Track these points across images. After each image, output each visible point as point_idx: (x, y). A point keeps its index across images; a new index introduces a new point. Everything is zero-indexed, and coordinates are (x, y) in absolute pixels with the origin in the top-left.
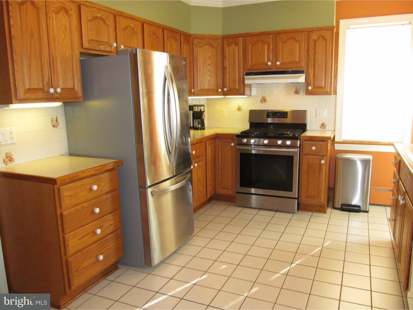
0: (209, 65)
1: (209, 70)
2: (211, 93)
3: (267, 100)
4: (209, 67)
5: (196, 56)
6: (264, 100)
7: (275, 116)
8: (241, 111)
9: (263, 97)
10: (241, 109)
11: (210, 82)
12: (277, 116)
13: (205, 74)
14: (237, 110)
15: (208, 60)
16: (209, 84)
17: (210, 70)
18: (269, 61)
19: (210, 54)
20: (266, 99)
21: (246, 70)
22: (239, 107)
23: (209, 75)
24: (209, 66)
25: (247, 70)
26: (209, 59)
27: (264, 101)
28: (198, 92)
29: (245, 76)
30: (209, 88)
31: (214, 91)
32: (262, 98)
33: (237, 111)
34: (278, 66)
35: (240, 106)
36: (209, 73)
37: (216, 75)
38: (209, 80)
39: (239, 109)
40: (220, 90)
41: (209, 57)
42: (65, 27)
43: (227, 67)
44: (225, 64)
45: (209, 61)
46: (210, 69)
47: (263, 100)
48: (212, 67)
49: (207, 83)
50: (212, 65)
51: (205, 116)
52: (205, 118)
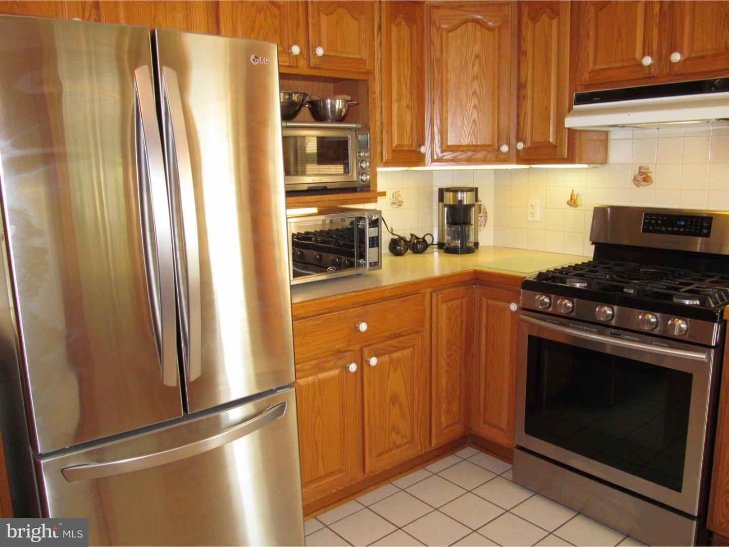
0: (475, 78)
1: (475, 93)
2: (480, 155)
3: (653, 176)
4: (475, 85)
5: (438, 55)
6: (643, 177)
7: (670, 229)
8: (578, 208)
9: (640, 168)
10: (578, 202)
11: (476, 125)
12: (675, 229)
13: (464, 103)
14: (568, 203)
15: (473, 64)
16: (473, 131)
17: (478, 92)
18: (649, 55)
19: (477, 48)
20: (650, 175)
21: (578, 87)
22: (572, 195)
23: (475, 107)
24: (476, 80)
25: (580, 85)
26: (477, 62)
27: (645, 180)
28: (440, 155)
29: (575, 104)
30: (474, 143)
31: (488, 151)
32: (640, 172)
33: (568, 207)
34: (676, 68)
35: (575, 193)
36: (475, 101)
37: (496, 107)
38: (474, 121)
39: (573, 202)
40: (505, 148)
41: (477, 57)
43: (526, 80)
44: (523, 74)
45: (476, 68)
46: (478, 90)
47: (640, 178)
48: (483, 83)
49: (469, 128)
50: (484, 75)
51: (486, 216)
52: (485, 222)
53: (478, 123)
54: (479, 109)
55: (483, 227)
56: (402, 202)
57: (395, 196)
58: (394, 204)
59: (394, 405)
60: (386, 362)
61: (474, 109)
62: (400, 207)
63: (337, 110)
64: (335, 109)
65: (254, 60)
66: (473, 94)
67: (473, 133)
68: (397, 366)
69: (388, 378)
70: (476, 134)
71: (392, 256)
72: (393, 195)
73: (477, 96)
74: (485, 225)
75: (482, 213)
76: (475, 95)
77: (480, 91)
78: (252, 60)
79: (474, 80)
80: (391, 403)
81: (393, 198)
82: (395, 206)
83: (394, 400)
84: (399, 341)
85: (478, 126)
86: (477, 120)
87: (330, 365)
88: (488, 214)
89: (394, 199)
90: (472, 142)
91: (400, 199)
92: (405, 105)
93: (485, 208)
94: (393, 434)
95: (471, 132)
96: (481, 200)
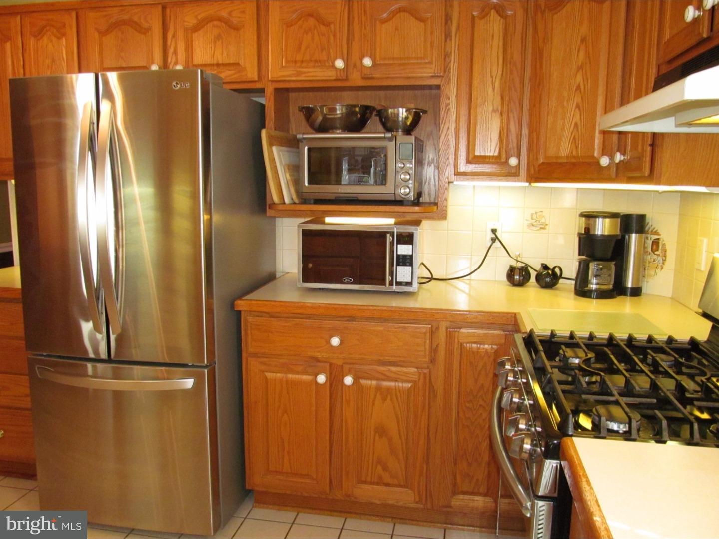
0: (580, 68)
1: (578, 88)
4: (579, 78)
11: (578, 130)
15: (578, 51)
16: (574, 138)
17: (582, 87)
23: (578, 106)
24: (580, 72)
26: (583, 48)
30: (574, 154)
36: (578, 99)
38: (576, 124)
41: (583, 41)
42: (53, 58)
45: (582, 55)
46: (582, 84)
48: (588, 74)
49: (570, 134)
50: (590, 63)
51: (665, 256)
52: (663, 263)
53: (579, 127)
54: (581, 109)
55: (659, 269)
56: (546, 225)
57: (534, 217)
58: (533, 225)
59: (381, 436)
60: (371, 387)
61: (577, 110)
62: (542, 231)
63: (400, 119)
64: (398, 118)
65: (174, 86)
66: (576, 90)
67: (574, 141)
68: (387, 396)
69: (374, 404)
70: (577, 142)
71: (510, 286)
72: (532, 214)
73: (580, 92)
74: (662, 268)
75: (660, 250)
76: (578, 91)
77: (584, 85)
78: (173, 87)
79: (578, 71)
80: (377, 435)
81: (532, 219)
82: (534, 228)
83: (382, 431)
84: (389, 371)
85: (579, 130)
86: (579, 124)
87: (300, 369)
88: (668, 254)
89: (534, 220)
90: (572, 153)
91: (543, 220)
92: (491, 109)
93: (664, 245)
94: (379, 468)
95: (572, 138)
96: (660, 233)
